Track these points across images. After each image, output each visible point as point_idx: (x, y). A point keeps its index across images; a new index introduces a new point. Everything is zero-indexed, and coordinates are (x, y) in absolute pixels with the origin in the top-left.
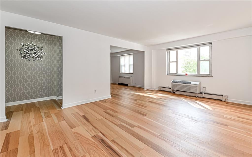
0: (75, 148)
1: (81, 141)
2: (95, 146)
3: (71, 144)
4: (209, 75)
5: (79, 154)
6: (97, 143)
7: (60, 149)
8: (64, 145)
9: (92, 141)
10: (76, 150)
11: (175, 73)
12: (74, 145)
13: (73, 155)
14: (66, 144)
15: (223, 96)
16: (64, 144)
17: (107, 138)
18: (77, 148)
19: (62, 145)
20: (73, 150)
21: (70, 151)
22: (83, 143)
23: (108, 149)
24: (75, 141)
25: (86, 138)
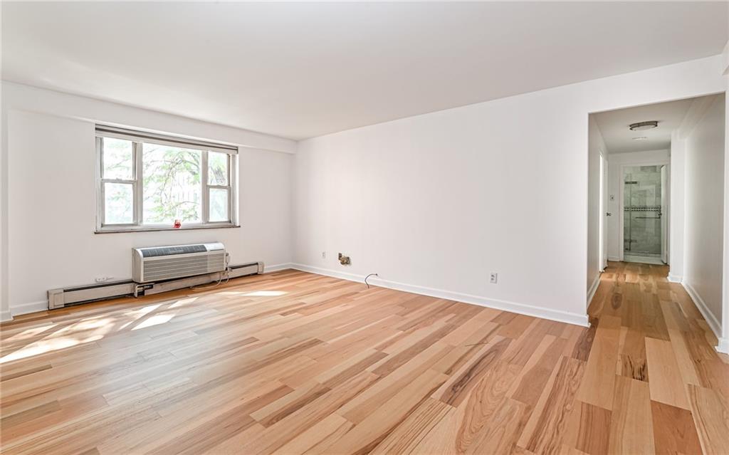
0: (510, 419)
1: (483, 419)
2: (480, 391)
3: (506, 434)
4: (229, 224)
5: (518, 407)
6: (471, 391)
7: (539, 446)
8: (521, 448)
9: (469, 401)
10: (514, 416)
11: (131, 222)
12: (504, 427)
13: (528, 414)
14: (514, 445)
15: (257, 264)
16: (518, 450)
17: (444, 382)
18: (507, 418)
19: (527, 451)
20: (517, 422)
21: (525, 425)
22: (485, 414)
23: (473, 375)
24: (491, 431)
25: (465, 416)
